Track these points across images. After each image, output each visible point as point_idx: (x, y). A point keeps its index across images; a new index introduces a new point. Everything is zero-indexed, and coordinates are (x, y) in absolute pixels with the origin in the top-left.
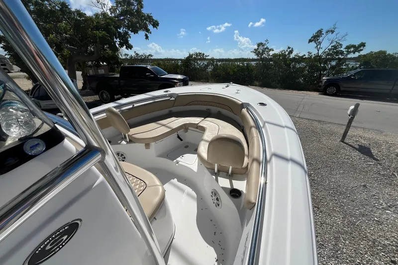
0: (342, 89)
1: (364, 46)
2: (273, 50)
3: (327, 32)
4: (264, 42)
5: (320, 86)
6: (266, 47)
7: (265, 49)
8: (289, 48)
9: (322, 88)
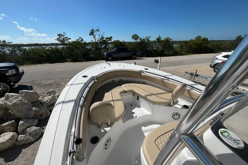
0: (114, 57)
1: (112, 38)
2: (71, 39)
3: (96, 31)
4: (63, 34)
5: (105, 57)
6: (65, 37)
7: (66, 38)
8: (80, 38)
9: (106, 58)
